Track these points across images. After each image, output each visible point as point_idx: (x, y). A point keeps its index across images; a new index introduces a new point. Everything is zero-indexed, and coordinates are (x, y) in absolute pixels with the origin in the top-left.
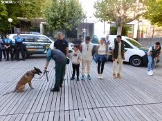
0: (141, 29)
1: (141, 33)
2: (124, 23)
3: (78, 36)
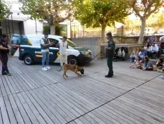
0: (73, 30)
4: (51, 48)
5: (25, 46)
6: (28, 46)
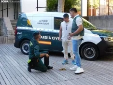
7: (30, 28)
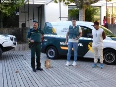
1: (110, 17)
2: (87, 4)
3: (20, 23)
4: (81, 38)
5: (49, 35)
6: (52, 36)
7: (55, 36)
